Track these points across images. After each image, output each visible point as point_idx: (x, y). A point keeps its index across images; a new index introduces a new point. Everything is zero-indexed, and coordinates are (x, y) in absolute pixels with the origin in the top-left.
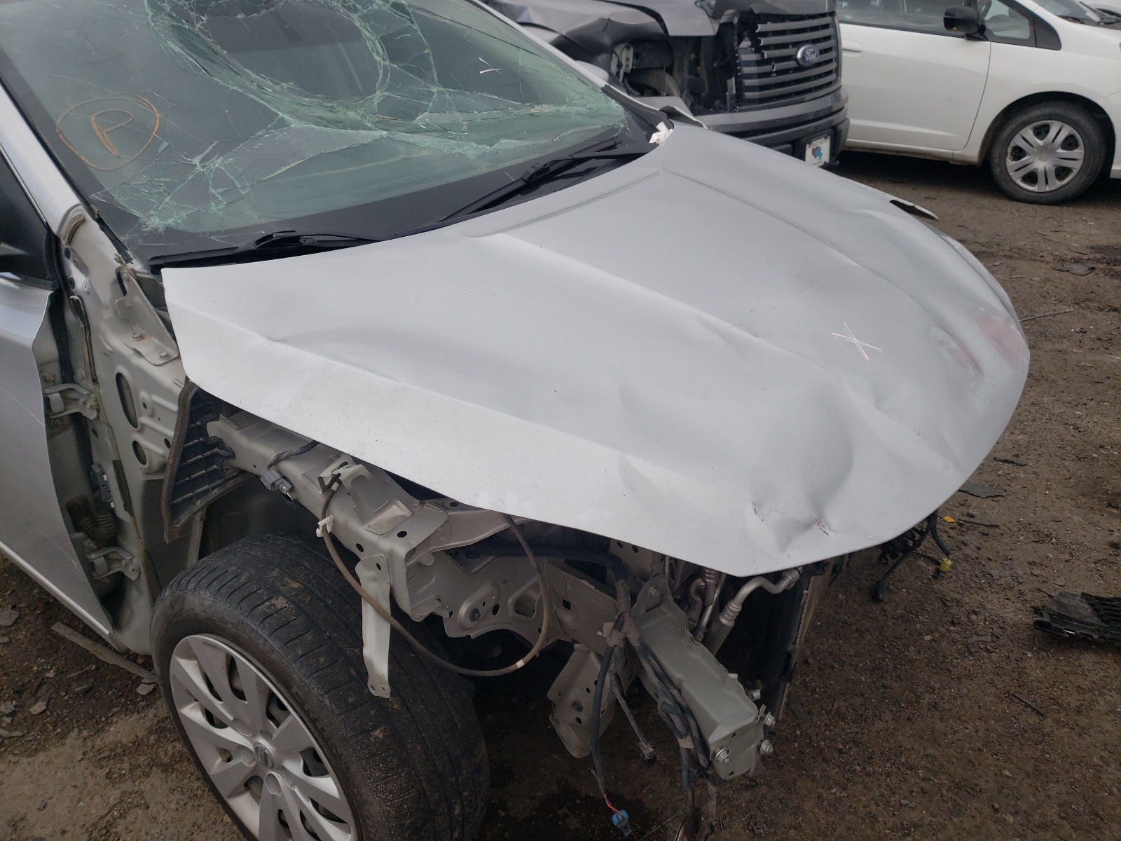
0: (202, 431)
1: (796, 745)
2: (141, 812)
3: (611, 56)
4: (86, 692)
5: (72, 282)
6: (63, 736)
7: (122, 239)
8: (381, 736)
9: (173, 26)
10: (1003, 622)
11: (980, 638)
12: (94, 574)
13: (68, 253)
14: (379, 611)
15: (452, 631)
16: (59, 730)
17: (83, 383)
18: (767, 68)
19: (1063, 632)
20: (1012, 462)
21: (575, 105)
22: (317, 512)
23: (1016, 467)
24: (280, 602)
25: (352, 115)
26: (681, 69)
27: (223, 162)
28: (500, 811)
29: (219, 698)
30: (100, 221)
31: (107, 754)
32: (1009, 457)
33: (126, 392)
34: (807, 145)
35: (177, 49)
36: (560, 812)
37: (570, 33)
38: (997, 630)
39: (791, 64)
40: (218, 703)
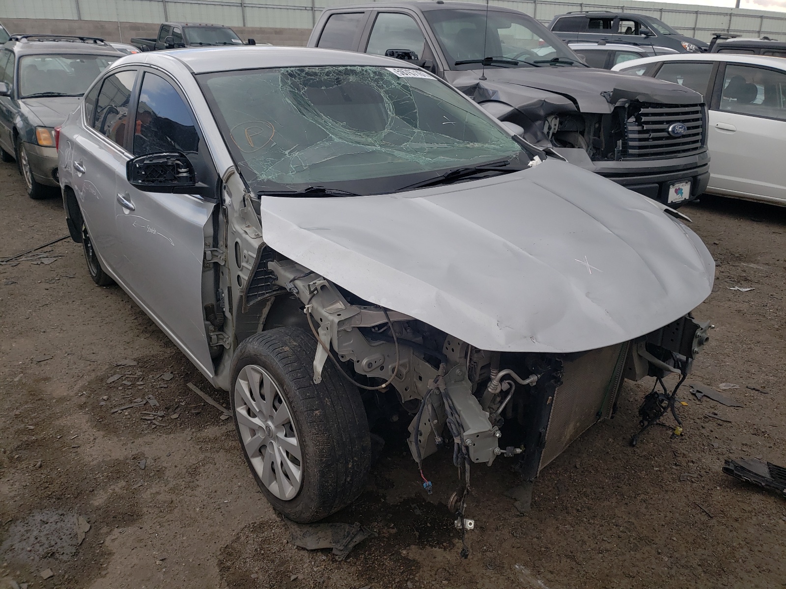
0: (266, 265)
1: (554, 503)
2: (212, 466)
3: (545, 122)
4: (197, 414)
5: (225, 201)
6: (183, 429)
7: (248, 182)
8: (319, 414)
9: (290, 91)
10: (709, 470)
11: (689, 475)
12: (211, 343)
13: (225, 187)
14: (324, 348)
15: (358, 369)
16: (182, 427)
17: (221, 248)
18: (646, 136)
19: (741, 478)
20: (758, 390)
21: (494, 144)
22: (306, 303)
23: (760, 394)
24: (287, 348)
25: (370, 140)
26: (589, 133)
27: (298, 154)
28: (381, 499)
29: (254, 400)
30: (240, 174)
31: (201, 440)
32: (758, 387)
33: (238, 249)
34: (671, 186)
35: (289, 102)
36: (413, 506)
37: (520, 107)
38: (703, 472)
39: (665, 134)
40: (253, 403)
